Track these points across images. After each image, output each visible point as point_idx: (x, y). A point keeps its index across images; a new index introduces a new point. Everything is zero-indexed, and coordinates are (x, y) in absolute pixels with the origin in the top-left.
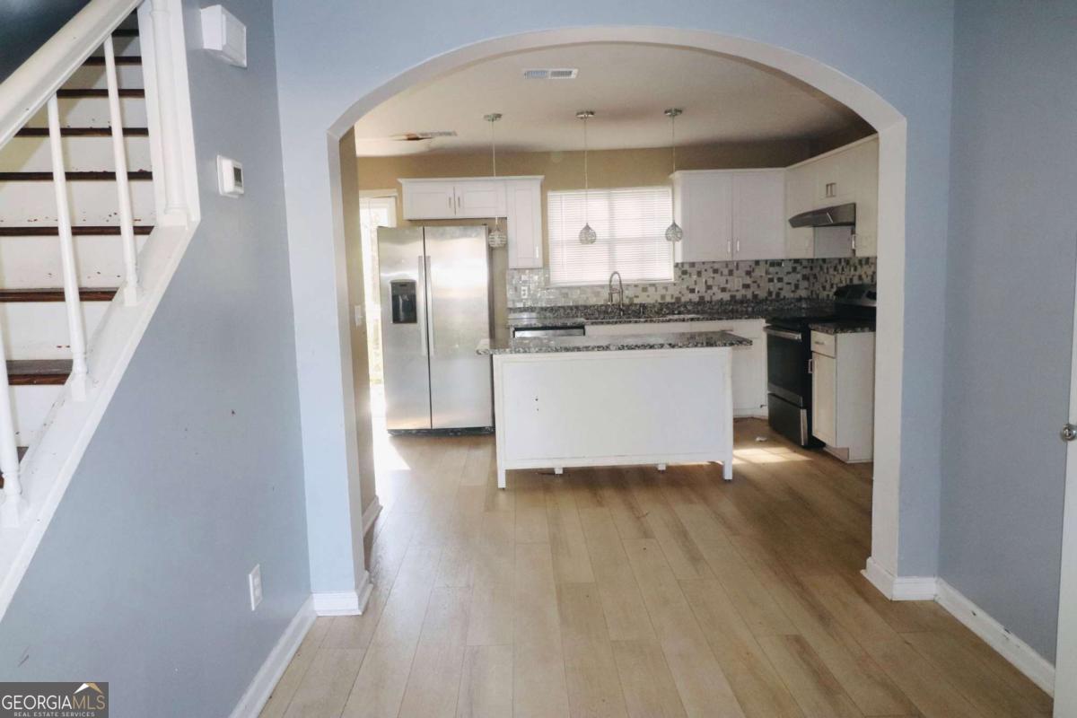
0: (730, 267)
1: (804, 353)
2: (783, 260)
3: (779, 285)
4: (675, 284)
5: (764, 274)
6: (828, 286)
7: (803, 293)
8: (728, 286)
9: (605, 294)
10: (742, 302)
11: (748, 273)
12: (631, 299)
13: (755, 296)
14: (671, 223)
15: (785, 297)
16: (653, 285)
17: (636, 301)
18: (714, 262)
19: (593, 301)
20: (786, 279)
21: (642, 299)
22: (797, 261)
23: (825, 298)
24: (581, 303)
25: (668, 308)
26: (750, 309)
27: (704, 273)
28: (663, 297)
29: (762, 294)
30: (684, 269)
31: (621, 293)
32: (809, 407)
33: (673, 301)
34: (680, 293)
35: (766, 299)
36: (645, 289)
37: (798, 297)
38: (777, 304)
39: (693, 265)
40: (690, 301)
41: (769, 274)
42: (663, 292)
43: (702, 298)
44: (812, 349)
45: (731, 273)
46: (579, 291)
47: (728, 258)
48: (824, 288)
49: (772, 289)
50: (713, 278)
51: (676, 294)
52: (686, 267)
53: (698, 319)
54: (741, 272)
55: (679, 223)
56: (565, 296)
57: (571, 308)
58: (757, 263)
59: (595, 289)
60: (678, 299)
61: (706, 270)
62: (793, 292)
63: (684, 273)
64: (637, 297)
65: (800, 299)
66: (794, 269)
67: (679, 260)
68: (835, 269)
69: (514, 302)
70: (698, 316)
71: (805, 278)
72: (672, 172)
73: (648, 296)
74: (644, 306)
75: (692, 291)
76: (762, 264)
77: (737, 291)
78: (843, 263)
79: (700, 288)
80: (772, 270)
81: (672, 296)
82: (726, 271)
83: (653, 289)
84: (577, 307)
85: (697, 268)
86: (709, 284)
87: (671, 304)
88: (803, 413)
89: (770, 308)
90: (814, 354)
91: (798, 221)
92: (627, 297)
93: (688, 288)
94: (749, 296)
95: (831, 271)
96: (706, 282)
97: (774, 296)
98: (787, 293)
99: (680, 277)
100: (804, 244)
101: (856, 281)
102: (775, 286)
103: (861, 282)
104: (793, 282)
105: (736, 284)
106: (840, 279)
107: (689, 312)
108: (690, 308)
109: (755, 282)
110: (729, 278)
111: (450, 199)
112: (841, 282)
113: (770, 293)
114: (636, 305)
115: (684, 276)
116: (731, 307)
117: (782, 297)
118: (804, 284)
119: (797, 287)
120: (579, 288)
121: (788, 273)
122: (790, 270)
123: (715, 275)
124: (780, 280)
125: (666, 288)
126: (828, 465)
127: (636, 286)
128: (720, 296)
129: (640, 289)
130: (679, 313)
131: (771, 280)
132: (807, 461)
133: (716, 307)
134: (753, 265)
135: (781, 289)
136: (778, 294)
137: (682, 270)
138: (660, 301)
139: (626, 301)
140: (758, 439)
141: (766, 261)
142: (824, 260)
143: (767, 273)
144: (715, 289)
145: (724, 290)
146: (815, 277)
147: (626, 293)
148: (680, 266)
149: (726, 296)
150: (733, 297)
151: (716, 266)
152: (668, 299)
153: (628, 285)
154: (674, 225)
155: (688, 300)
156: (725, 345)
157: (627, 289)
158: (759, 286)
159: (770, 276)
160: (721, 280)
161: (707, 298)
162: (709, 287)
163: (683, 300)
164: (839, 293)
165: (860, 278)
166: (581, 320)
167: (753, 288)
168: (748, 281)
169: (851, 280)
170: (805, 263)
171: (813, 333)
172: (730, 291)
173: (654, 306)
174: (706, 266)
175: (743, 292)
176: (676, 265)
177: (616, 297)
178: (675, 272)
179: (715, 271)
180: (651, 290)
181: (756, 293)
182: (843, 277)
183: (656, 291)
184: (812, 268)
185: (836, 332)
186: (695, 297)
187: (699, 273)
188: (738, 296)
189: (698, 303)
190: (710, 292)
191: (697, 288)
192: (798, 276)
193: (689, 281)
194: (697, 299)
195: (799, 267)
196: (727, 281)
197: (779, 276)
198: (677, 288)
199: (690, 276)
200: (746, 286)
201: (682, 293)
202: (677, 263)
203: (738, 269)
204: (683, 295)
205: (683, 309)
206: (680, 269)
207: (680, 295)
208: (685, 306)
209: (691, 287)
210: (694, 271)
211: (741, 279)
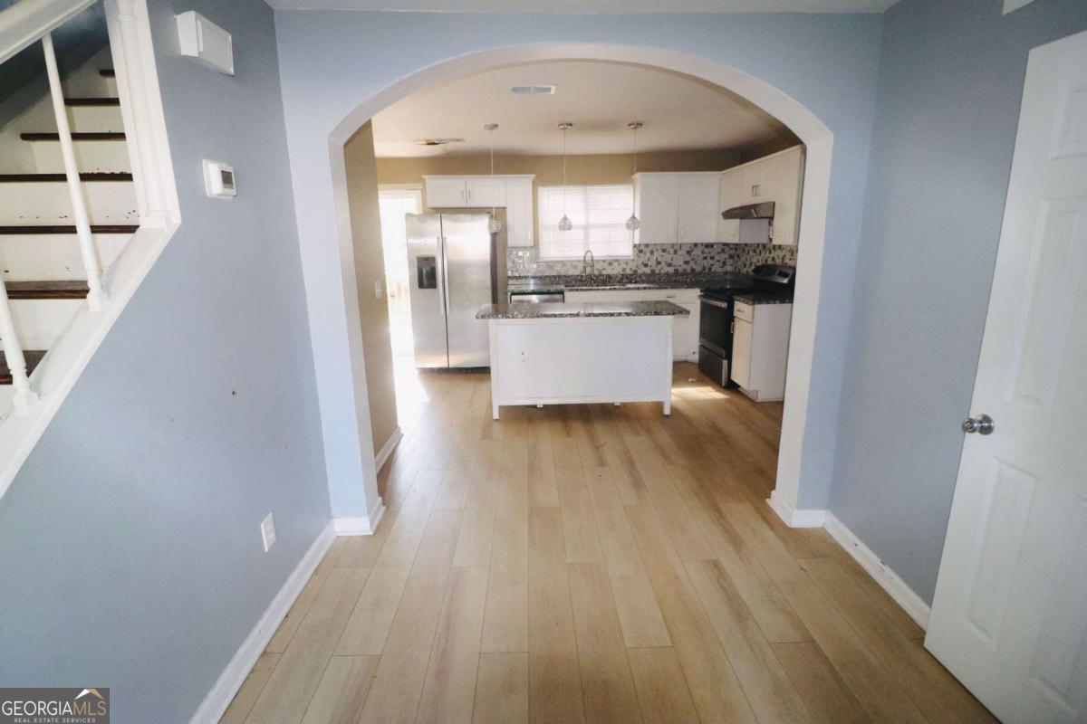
0: (676, 247)
1: (728, 318)
2: (715, 243)
3: (711, 262)
4: (633, 260)
5: (700, 253)
6: (748, 265)
7: (729, 268)
8: (674, 262)
9: (581, 266)
10: (682, 274)
11: (689, 252)
12: (600, 271)
13: (693, 270)
14: (631, 215)
15: (715, 271)
16: (616, 261)
17: (604, 272)
18: (663, 244)
19: (572, 272)
20: (717, 258)
21: (609, 271)
22: (725, 244)
23: (745, 273)
24: (563, 273)
25: (627, 278)
26: (688, 280)
27: (655, 252)
28: (624, 270)
29: (698, 269)
30: (641, 249)
31: (592, 266)
32: (729, 358)
33: (632, 273)
34: (637, 267)
35: (701, 273)
36: (610, 264)
37: (725, 271)
38: (709, 277)
39: (647, 245)
40: (645, 274)
42: (624, 266)
43: (653, 271)
44: (735, 315)
45: (675, 252)
46: (560, 265)
47: (674, 241)
48: (745, 266)
49: (706, 265)
50: (662, 256)
51: (634, 268)
52: (642, 247)
53: (649, 288)
54: (683, 252)
55: (637, 216)
56: (551, 267)
57: (555, 277)
58: (696, 245)
59: (573, 264)
60: (635, 272)
61: (657, 250)
62: (722, 267)
63: (641, 251)
64: (604, 269)
65: (726, 273)
66: (723, 251)
67: (637, 242)
68: (754, 251)
69: (512, 272)
70: (649, 286)
71: (731, 257)
72: (633, 174)
73: (613, 269)
74: (609, 277)
75: (646, 265)
76: (699, 246)
77: (680, 266)
78: (761, 247)
79: (652, 263)
80: (706, 250)
81: (631, 269)
82: (672, 251)
83: (617, 263)
84: (559, 277)
85: (650, 248)
86: (658, 261)
87: (630, 275)
88: (725, 362)
89: (704, 280)
90: (736, 319)
91: (729, 214)
92: (597, 270)
93: (643, 263)
94: (689, 270)
95: (751, 253)
96: (657, 258)
97: (707, 271)
98: (717, 268)
99: (637, 255)
100: (732, 232)
101: (770, 262)
102: (707, 263)
103: (773, 263)
104: (723, 260)
105: (679, 261)
106: (758, 260)
107: (643, 282)
108: (644, 278)
109: (693, 259)
110: (674, 256)
111: (463, 192)
112: (758, 261)
113: (704, 268)
114: (604, 275)
115: (640, 254)
117: (713, 270)
118: (730, 261)
119: (724, 263)
120: (561, 262)
121: (719, 253)
122: (720, 250)
123: (664, 254)
124: (712, 258)
125: (627, 263)
126: (743, 404)
127: (604, 261)
128: (667, 269)
129: (607, 263)
130: (636, 283)
131: (705, 258)
132: (726, 400)
134: (693, 247)
135: (712, 265)
136: (710, 269)
137: (639, 249)
138: (621, 273)
139: (596, 273)
140: (690, 380)
141: (702, 244)
142: (746, 245)
143: (703, 252)
144: (663, 264)
145: (670, 265)
146: (738, 256)
147: (597, 266)
148: (637, 246)
149: (671, 270)
150: (676, 271)
151: (664, 247)
152: (628, 272)
153: (598, 261)
154: (633, 217)
155: (643, 272)
156: (669, 314)
157: (597, 264)
158: (696, 263)
159: (705, 255)
160: (667, 257)
161: (657, 272)
162: (659, 263)
163: (639, 272)
164: (758, 270)
165: (773, 259)
166: (563, 287)
167: (692, 264)
168: (688, 258)
169: (766, 261)
170: (732, 246)
171: (736, 302)
172: (674, 266)
173: (617, 276)
174: (658, 247)
175: (684, 266)
176: (635, 246)
177: (589, 270)
178: (634, 251)
179: (664, 251)
180: (615, 264)
181: (694, 268)
182: (760, 258)
183: (619, 264)
184: (736, 250)
185: (754, 304)
186: (648, 271)
187: (652, 252)
188: (680, 270)
189: (650, 275)
190: (659, 266)
191: (650, 264)
192: (726, 256)
193: (644, 258)
194: (649, 272)
195: (727, 249)
196: (672, 259)
197: (712, 255)
198: (635, 263)
199: (645, 254)
200: (687, 263)
201: (639, 267)
202: (635, 244)
203: (681, 249)
204: (639, 269)
205: (639, 279)
206: (637, 248)
207: (637, 269)
208: (640, 277)
209: (645, 263)
210: (648, 250)
211: (683, 257)
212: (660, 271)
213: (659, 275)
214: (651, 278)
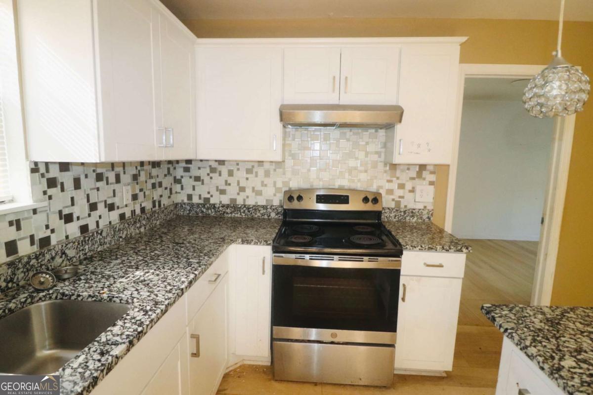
0: (116, 169)
2: (161, 161)
3: (159, 191)
4: (35, 211)
5: (147, 179)
8: (117, 201)
11: (135, 178)
13: (143, 210)
15: (164, 205)
18: (96, 163)
20: (164, 184)
26: (142, 230)
27: (83, 181)
29: (149, 205)
30: (51, 175)
33: (36, 249)
34: (47, 227)
37: (173, 203)
38: (162, 216)
39: (65, 166)
41: (152, 178)
42: (9, 234)
43: (84, 229)
45: (118, 179)
49: (155, 198)
50: (98, 189)
52: (54, 172)
54: (126, 178)
58: (142, 164)
61: (86, 176)
62: (170, 198)
63: (52, 183)
65: (175, 205)
66: (169, 171)
71: (177, 181)
75: (69, 219)
76: (147, 165)
77: (126, 206)
79: (80, 209)
80: (154, 172)
81: (32, 237)
82: (112, 177)
86: (91, 202)
87: (37, 258)
93: (60, 212)
96: (88, 196)
98: (165, 200)
99: (45, 193)
102: (157, 194)
104: (169, 186)
105: (124, 198)
109: (140, 190)
110: (117, 187)
113: (154, 203)
115: (51, 191)
117: (162, 206)
118: (176, 188)
119: (171, 191)
121: (165, 176)
122: (166, 172)
123: (99, 184)
124: (160, 185)
125: (17, 224)
128: (107, 218)
131: (154, 186)
133: (109, 239)
134: (139, 168)
135: (161, 196)
136: (160, 204)
137: (48, 178)
141: (149, 163)
143: (150, 176)
144: (101, 206)
145: (111, 207)
148: (42, 169)
149: (115, 217)
150: (122, 217)
155: (64, 238)
158: (145, 195)
159: (153, 181)
160: (106, 193)
161: (92, 227)
162: (93, 207)
167: (141, 197)
168: (135, 189)
172: (118, 208)
174: (86, 170)
175: (132, 206)
176: (36, 169)
178: (33, 185)
179: (99, 177)
181: (143, 205)
186: (73, 230)
187: (77, 184)
188: (128, 213)
190: (95, 214)
191: (76, 211)
192: (172, 179)
193: (60, 201)
194: (78, 234)
195: (171, 169)
196: (114, 192)
197: (159, 180)
198: (41, 219)
199: (63, 190)
200: (135, 197)
201: (51, 228)
202: (36, 164)
203: (124, 173)
204: (53, 231)
205: (60, 260)
206: (43, 175)
207: (48, 233)
208: (64, 253)
209: (66, 212)
210: (67, 179)
211: (129, 187)
212: (97, 222)
213: (101, 234)
214: (87, 247)
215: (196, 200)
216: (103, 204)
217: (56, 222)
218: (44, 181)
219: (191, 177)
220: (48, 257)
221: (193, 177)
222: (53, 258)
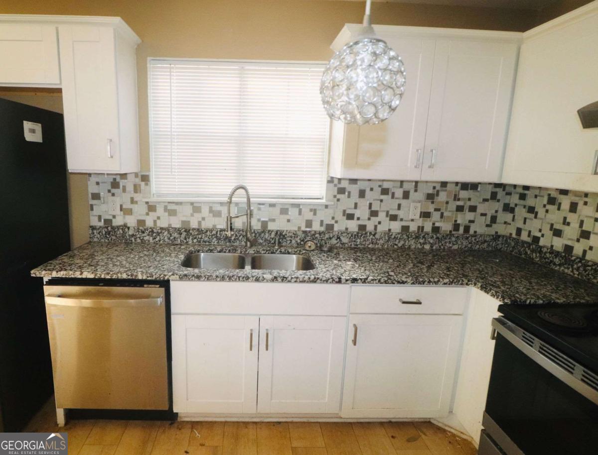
0: (406, 186)
2: (480, 183)
3: (470, 216)
4: (326, 207)
5: (450, 199)
8: (401, 214)
10: (418, 237)
11: (430, 197)
12: (264, 224)
13: (436, 229)
15: (475, 232)
16: (296, 206)
17: (272, 226)
18: (383, 181)
19: (212, 222)
20: (481, 209)
21: (280, 224)
24: (193, 224)
25: (314, 240)
26: (427, 247)
27: (368, 193)
28: (309, 223)
29: (446, 227)
30: (342, 186)
31: (250, 215)
33: (322, 229)
34: (333, 218)
35: (451, 234)
36: (284, 211)
37: (493, 233)
38: (465, 243)
39: (354, 181)
40: (347, 232)
41: (459, 200)
42: (309, 216)
43: (362, 228)
45: (406, 195)
46: (190, 208)
47: (405, 175)
49: (460, 221)
50: (381, 201)
51: (328, 221)
52: (345, 184)
54: (420, 195)
56: (173, 213)
57: (179, 231)
58: (444, 184)
59: (214, 207)
60: (330, 227)
61: (372, 189)
62: (487, 226)
63: (342, 191)
64: (274, 220)
65: (497, 237)
66: (494, 196)
67: (338, 172)
71: (508, 208)
73: (289, 221)
74: (280, 235)
75: (350, 217)
76: (451, 185)
77: (412, 220)
79: (362, 212)
80: (464, 194)
81: (322, 222)
82: (399, 193)
83: (296, 210)
84: (187, 231)
85: (360, 185)
86: (373, 209)
87: (320, 234)
92: (258, 220)
93: (344, 211)
94: (428, 228)
96: (370, 205)
97: (461, 231)
98: (479, 227)
99: (335, 196)
102: (463, 219)
105: (411, 213)
108: (345, 240)
109: (436, 210)
110: (404, 203)
113: (456, 227)
114: (270, 232)
115: (339, 196)
116: (402, 242)
117: (472, 232)
118: (503, 217)
119: (494, 219)
120: (191, 203)
121: (485, 200)
123: (383, 197)
124: (473, 209)
125: (314, 212)
127: (272, 205)
128: (386, 225)
129: (277, 210)
131: (460, 209)
133: (381, 242)
134: (438, 187)
135: (472, 222)
136: (467, 229)
137: (339, 187)
138: (303, 228)
139: (256, 226)
141: (457, 184)
144: (382, 216)
145: (394, 218)
147: (257, 214)
148: (336, 182)
149: (396, 227)
150: (405, 229)
151: (386, 185)
152: (316, 227)
153: (260, 204)
155: (344, 229)
157: (259, 209)
158: (442, 216)
159: (460, 203)
160: (390, 205)
161: (370, 228)
162: (374, 214)
167: (436, 216)
168: (431, 208)
172: (402, 220)
173: (295, 235)
174: (372, 185)
175: (420, 222)
176: (331, 181)
178: (327, 190)
179: (385, 192)
180: (293, 212)
181: (437, 225)
183: (300, 213)
186: (353, 226)
187: (362, 194)
188: (413, 227)
189: (355, 236)
190: (375, 220)
191: (357, 213)
192: (498, 206)
193: (347, 203)
194: (356, 229)
195: (501, 193)
196: (399, 206)
197: (472, 203)
198: (330, 212)
199: (349, 196)
200: (426, 215)
201: (336, 219)
202: (332, 178)
203: (416, 191)
204: (336, 222)
205: (336, 242)
206: (335, 185)
207: (333, 222)
208: (338, 238)
209: (349, 212)
210: (354, 189)
211: (419, 205)
212: (376, 227)
213: (374, 235)
214: (359, 240)
215: (524, 237)
216: (384, 214)
217: (339, 216)
218: (336, 188)
219: (525, 207)
220: (327, 236)
221: (527, 207)
222: (330, 238)
